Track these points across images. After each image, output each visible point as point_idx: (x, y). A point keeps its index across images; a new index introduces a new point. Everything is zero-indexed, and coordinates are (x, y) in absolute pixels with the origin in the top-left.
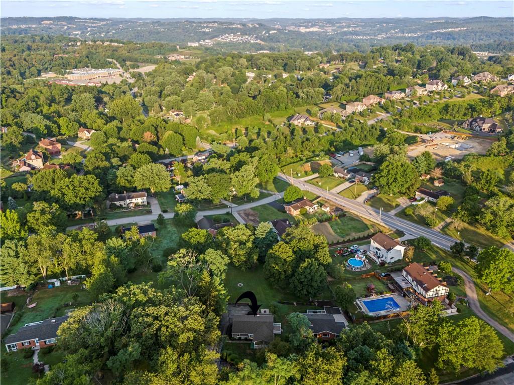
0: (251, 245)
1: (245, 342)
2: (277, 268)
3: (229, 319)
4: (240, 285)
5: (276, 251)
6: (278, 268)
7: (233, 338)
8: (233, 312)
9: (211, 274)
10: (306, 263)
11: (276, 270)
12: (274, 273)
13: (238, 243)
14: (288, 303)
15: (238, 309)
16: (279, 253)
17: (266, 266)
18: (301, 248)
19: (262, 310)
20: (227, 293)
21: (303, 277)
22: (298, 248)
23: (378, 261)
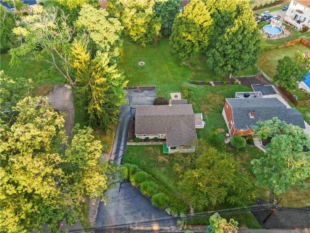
0: (151, 12)
1: (155, 143)
2: (189, 37)
3: (131, 108)
4: (141, 64)
5: (189, 14)
6: (191, 39)
7: (138, 138)
8: (134, 99)
9: (93, 49)
10: (237, 26)
11: (189, 41)
12: (184, 46)
13: (134, 10)
14: (203, 83)
15: (141, 94)
16: (194, 15)
17: (173, 37)
18: (221, 9)
19: (171, 94)
20: (124, 77)
21: (230, 47)
22: (216, 9)
23: (300, 26)
